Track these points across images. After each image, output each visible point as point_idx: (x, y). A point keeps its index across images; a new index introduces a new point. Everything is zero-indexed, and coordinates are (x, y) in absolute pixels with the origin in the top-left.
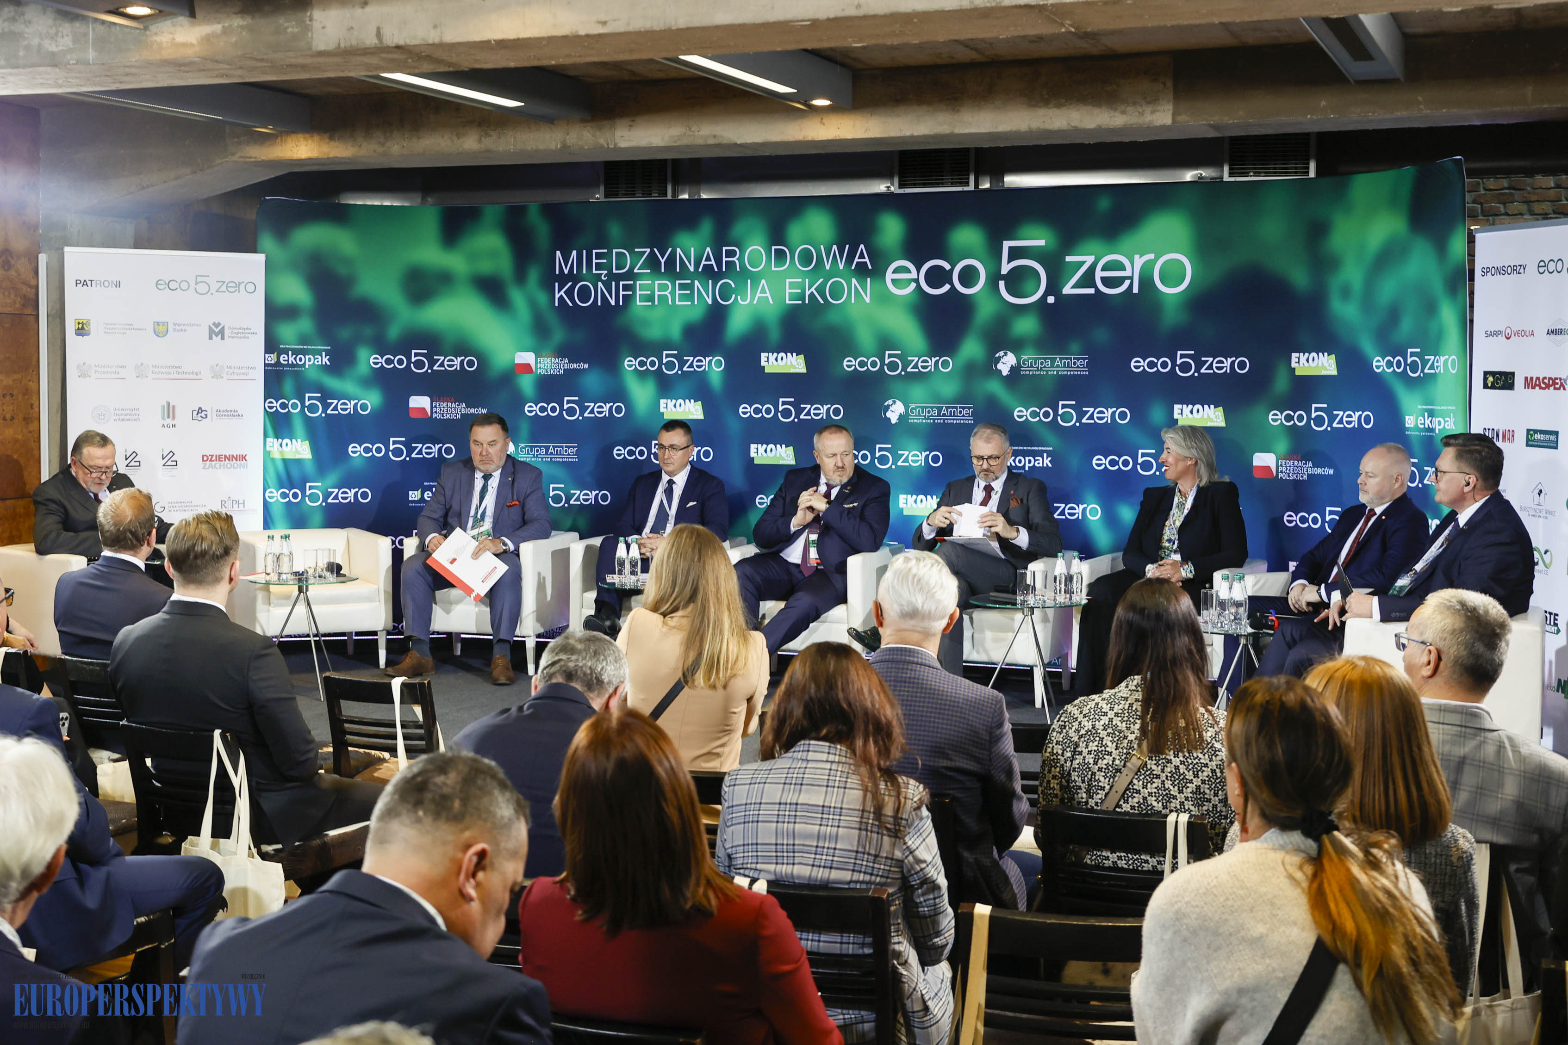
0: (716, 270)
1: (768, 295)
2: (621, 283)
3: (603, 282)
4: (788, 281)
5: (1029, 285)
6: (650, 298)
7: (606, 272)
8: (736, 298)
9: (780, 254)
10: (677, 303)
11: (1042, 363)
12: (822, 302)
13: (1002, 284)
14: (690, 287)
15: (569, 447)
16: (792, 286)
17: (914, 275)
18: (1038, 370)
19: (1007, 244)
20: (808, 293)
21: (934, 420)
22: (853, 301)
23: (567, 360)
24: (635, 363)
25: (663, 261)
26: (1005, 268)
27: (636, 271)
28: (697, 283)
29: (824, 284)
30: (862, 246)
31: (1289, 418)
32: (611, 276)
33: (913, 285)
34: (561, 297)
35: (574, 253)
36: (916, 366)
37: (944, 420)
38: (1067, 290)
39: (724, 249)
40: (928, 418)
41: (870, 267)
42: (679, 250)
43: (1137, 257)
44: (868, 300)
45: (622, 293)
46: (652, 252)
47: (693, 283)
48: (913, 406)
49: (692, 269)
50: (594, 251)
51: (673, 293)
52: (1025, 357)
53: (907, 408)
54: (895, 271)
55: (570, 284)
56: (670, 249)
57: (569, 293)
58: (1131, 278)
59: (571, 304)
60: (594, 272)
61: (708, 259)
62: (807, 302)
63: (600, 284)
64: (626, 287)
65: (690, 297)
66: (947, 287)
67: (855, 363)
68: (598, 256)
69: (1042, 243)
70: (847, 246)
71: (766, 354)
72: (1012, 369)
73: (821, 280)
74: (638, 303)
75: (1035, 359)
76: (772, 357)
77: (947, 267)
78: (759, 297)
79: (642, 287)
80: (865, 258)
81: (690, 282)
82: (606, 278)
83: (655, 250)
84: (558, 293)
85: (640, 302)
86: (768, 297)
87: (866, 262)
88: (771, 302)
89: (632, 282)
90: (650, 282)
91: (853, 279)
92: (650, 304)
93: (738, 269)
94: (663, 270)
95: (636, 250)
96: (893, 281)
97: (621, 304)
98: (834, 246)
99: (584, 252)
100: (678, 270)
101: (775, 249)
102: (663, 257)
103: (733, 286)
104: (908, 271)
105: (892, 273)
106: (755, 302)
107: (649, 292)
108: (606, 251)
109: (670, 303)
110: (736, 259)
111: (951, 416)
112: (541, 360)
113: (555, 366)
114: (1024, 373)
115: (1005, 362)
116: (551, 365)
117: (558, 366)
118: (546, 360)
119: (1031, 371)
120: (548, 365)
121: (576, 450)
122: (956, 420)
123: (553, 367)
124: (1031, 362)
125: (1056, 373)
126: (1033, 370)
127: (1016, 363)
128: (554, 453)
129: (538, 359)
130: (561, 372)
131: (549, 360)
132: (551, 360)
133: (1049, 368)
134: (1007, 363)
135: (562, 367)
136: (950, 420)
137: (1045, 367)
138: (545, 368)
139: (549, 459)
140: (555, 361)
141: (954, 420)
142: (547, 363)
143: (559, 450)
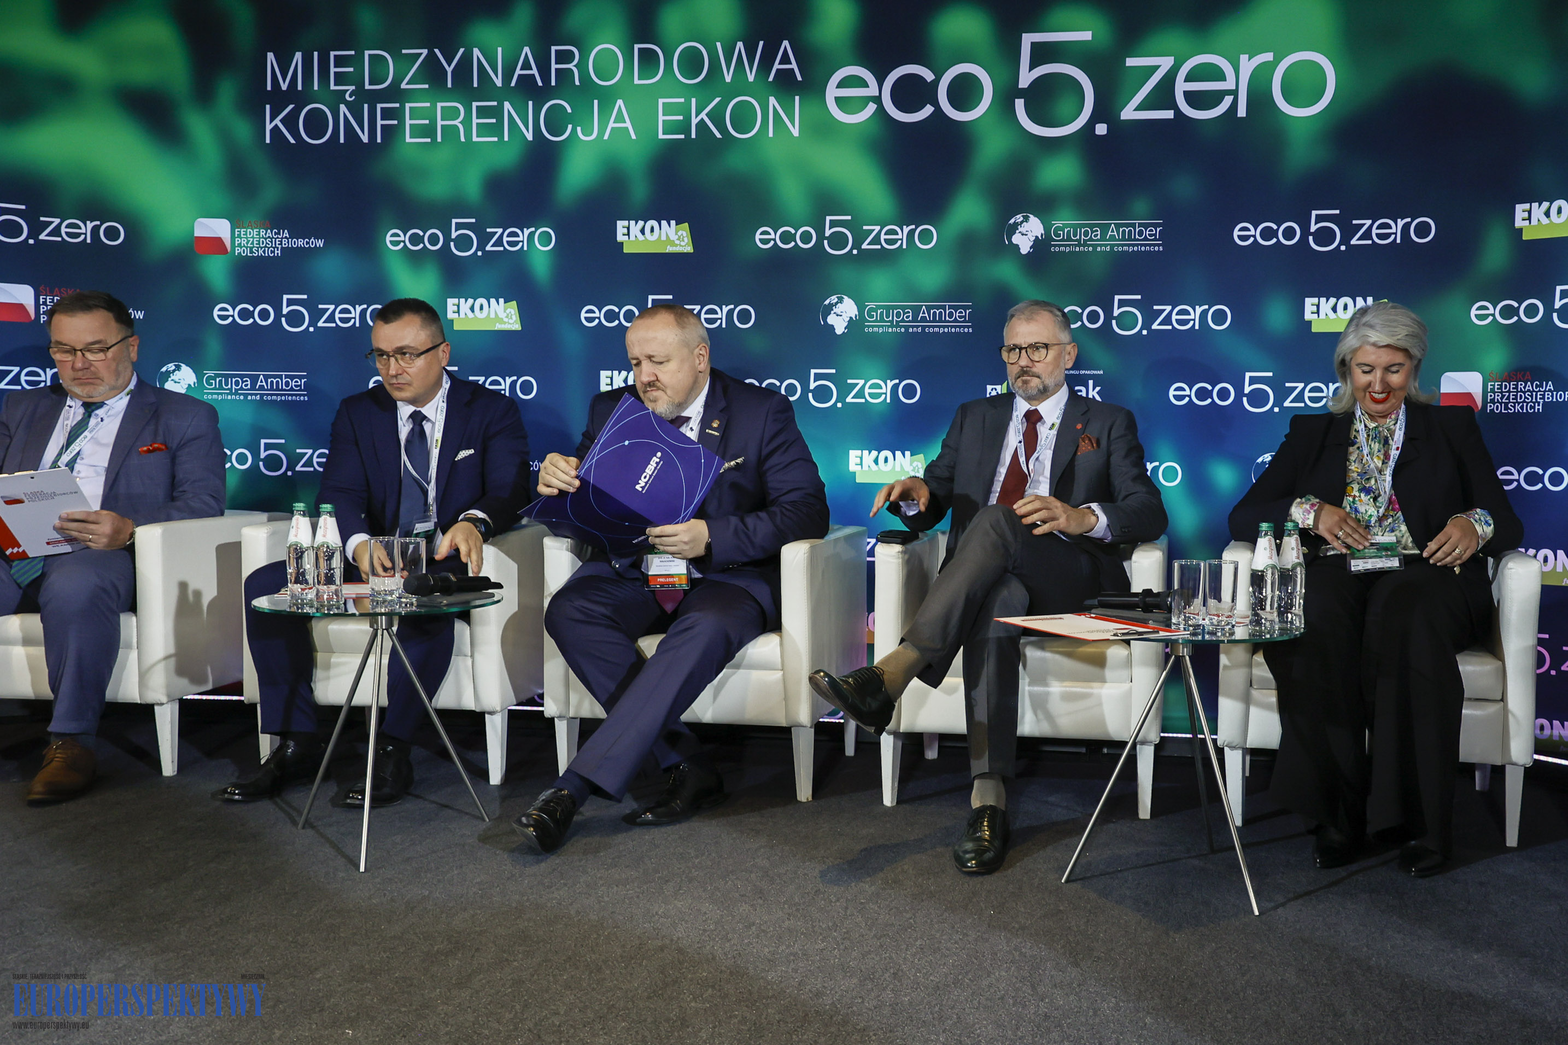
0: (540, 84)
1: (628, 124)
2: (379, 106)
3: (348, 105)
4: (661, 101)
5: (1064, 106)
6: (429, 131)
7: (353, 88)
8: (574, 131)
9: (648, 59)
10: (475, 139)
11: (1086, 234)
12: (719, 136)
13: (1020, 104)
14: (496, 112)
15: (292, 378)
16: (668, 109)
17: (873, 90)
18: (1079, 245)
19: (1028, 39)
20: (694, 121)
21: (907, 328)
22: (771, 135)
23: (286, 234)
24: (405, 238)
25: (449, 70)
26: (1026, 78)
27: (403, 86)
28: (507, 105)
29: (722, 107)
30: (786, 43)
31: (1508, 312)
32: (361, 94)
33: (872, 107)
34: (276, 128)
35: (298, 55)
36: (876, 240)
37: (923, 327)
38: (1129, 113)
39: (554, 48)
40: (897, 326)
41: (799, 78)
42: (476, 52)
43: (1244, 58)
44: (795, 132)
45: (380, 122)
46: (431, 55)
47: (501, 107)
48: (872, 305)
49: (499, 83)
50: (332, 54)
51: (467, 122)
52: (1058, 224)
53: (861, 308)
54: (840, 85)
55: (291, 107)
56: (462, 50)
57: (290, 123)
58: (1235, 93)
59: (292, 141)
60: (333, 87)
61: (526, 66)
62: (693, 136)
63: (343, 108)
64: (387, 114)
65: (496, 129)
66: (928, 110)
67: (775, 236)
68: (340, 61)
69: (1086, 36)
70: (761, 43)
71: (626, 223)
72: (1037, 242)
73: (718, 99)
74: (408, 140)
75: (1075, 227)
76: (635, 227)
77: (929, 76)
78: (612, 128)
79: (414, 114)
80: (791, 63)
81: (495, 103)
82: (354, 97)
83: (437, 51)
84: (271, 122)
85: (410, 138)
86: (627, 128)
87: (793, 69)
88: (634, 137)
89: (397, 105)
90: (428, 104)
91: (770, 98)
92: (429, 140)
93: (577, 83)
94: (449, 85)
95: (404, 51)
96: (838, 100)
97: (379, 140)
98: (738, 43)
99: (316, 54)
100: (475, 85)
101: (639, 49)
102: (449, 66)
103: (569, 110)
104: (865, 84)
105: (837, 88)
106: (606, 137)
107: (427, 122)
108: (353, 53)
109: (463, 139)
110: (575, 66)
111: (934, 321)
112: (242, 233)
113: (267, 243)
114: (1057, 249)
115: (1025, 232)
116: (259, 241)
117: (272, 242)
118: (250, 232)
119: (1069, 245)
120: (253, 241)
121: (305, 382)
122: (944, 327)
123: (263, 244)
124: (1069, 232)
125: (1108, 249)
126: (1072, 245)
127: (1043, 232)
128: (266, 387)
129: (236, 230)
130: (276, 252)
131: (255, 233)
132: (259, 232)
133: (1097, 240)
134: (1029, 233)
135: (279, 244)
136: (934, 327)
137: (1091, 239)
138: (249, 245)
139: (259, 396)
140: (266, 234)
141: (939, 327)
142: (253, 237)
143: (275, 381)
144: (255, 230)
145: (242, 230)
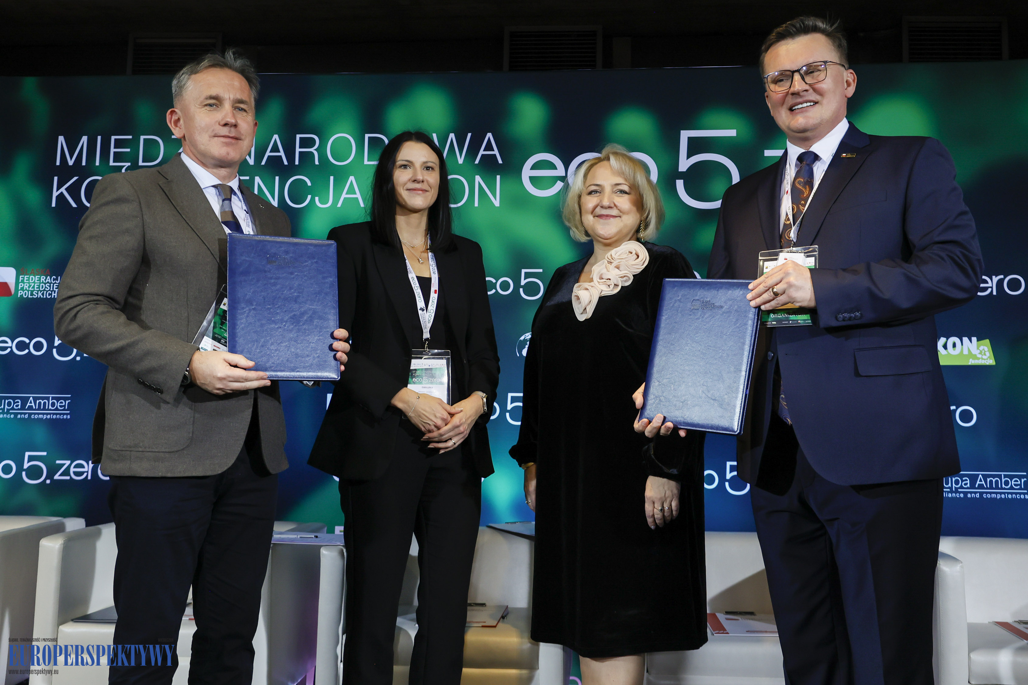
0: (286, 163)
1: (358, 195)
5: (717, 186)
7: (129, 164)
8: (312, 200)
9: (377, 146)
13: (680, 184)
15: (58, 399)
17: (560, 171)
19: (685, 135)
22: (476, 204)
26: (684, 164)
28: (257, 180)
30: (489, 135)
33: (559, 185)
34: (61, 197)
35: (85, 139)
39: (298, 136)
41: (500, 161)
44: (497, 203)
49: (251, 161)
50: (113, 138)
54: (534, 167)
55: (75, 178)
57: (74, 191)
59: (74, 205)
60: (112, 163)
61: (275, 149)
68: (119, 144)
69: (732, 133)
70: (469, 135)
78: (344, 198)
80: (494, 150)
81: (247, 178)
84: (57, 190)
86: (357, 198)
87: (495, 155)
88: (362, 205)
91: (476, 176)
93: (317, 163)
96: (532, 179)
98: (451, 134)
99: (99, 138)
101: (369, 138)
103: (309, 184)
104: (554, 167)
105: (531, 169)
106: (339, 205)
108: (130, 137)
110: (315, 150)
112: (25, 279)
113: (46, 287)
116: (39, 286)
117: (50, 286)
118: (32, 278)
120: (34, 285)
121: (68, 403)
123: (42, 288)
128: (34, 407)
129: (21, 276)
130: (53, 294)
131: (36, 279)
132: (40, 278)
135: (56, 288)
138: (30, 289)
139: (27, 415)
140: (45, 280)
142: (34, 282)
143: (42, 402)
144: (37, 277)
145: (26, 277)
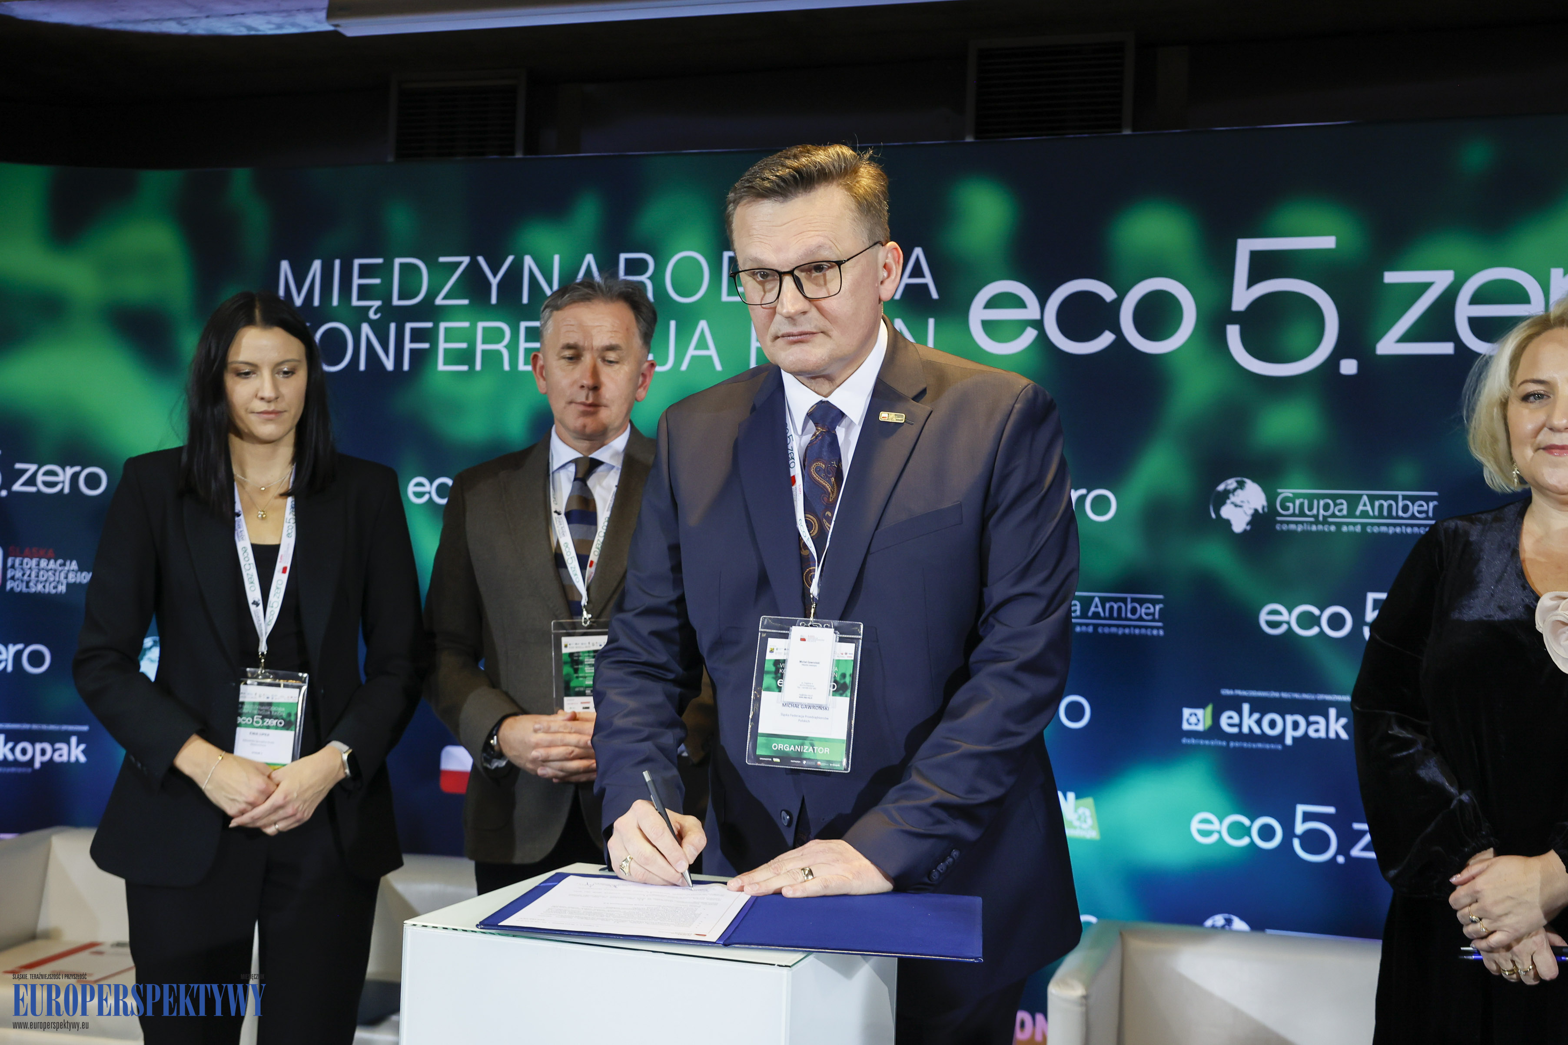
1: (712, 352)
2: (409, 326)
3: (373, 324)
5: (1297, 336)
6: (466, 357)
7: (377, 303)
10: (521, 367)
11: (1326, 507)
13: (1233, 332)
17: (1032, 311)
18: (1317, 522)
19: (1245, 247)
25: (494, 282)
26: (1242, 298)
27: (439, 301)
30: (919, 249)
32: (389, 313)
33: (1031, 334)
35: (317, 265)
37: (1096, 626)
38: (1389, 346)
39: (623, 257)
41: (935, 295)
42: (528, 261)
43: (1559, 271)
45: (408, 346)
46: (473, 266)
50: (357, 262)
51: (513, 347)
54: (991, 304)
56: (510, 259)
60: (355, 302)
63: (366, 329)
64: (417, 336)
66: (1106, 339)
68: (365, 271)
69: (1328, 242)
72: (1257, 518)
74: (441, 367)
75: (1311, 498)
77: (1108, 293)
78: (692, 356)
79: (450, 335)
80: (924, 276)
82: (379, 315)
83: (481, 259)
85: (445, 363)
86: (711, 356)
87: (927, 284)
88: (718, 367)
89: (429, 325)
90: (466, 324)
92: (465, 368)
94: (494, 300)
95: (442, 259)
96: (986, 324)
97: (406, 367)
99: (337, 263)
100: (525, 300)
102: (495, 274)
104: (1020, 304)
105: (984, 308)
106: (684, 367)
107: (464, 345)
108: (380, 261)
109: (507, 367)
110: (647, 278)
111: (1111, 617)
114: (1285, 527)
115: (1239, 503)
119: (1302, 523)
122: (1124, 627)
124: (1302, 505)
125: (1358, 529)
126: (1307, 522)
127: (1265, 503)
133: (1343, 517)
134: (1245, 505)
136: (1110, 626)
137: (1334, 515)
141: (1118, 626)
